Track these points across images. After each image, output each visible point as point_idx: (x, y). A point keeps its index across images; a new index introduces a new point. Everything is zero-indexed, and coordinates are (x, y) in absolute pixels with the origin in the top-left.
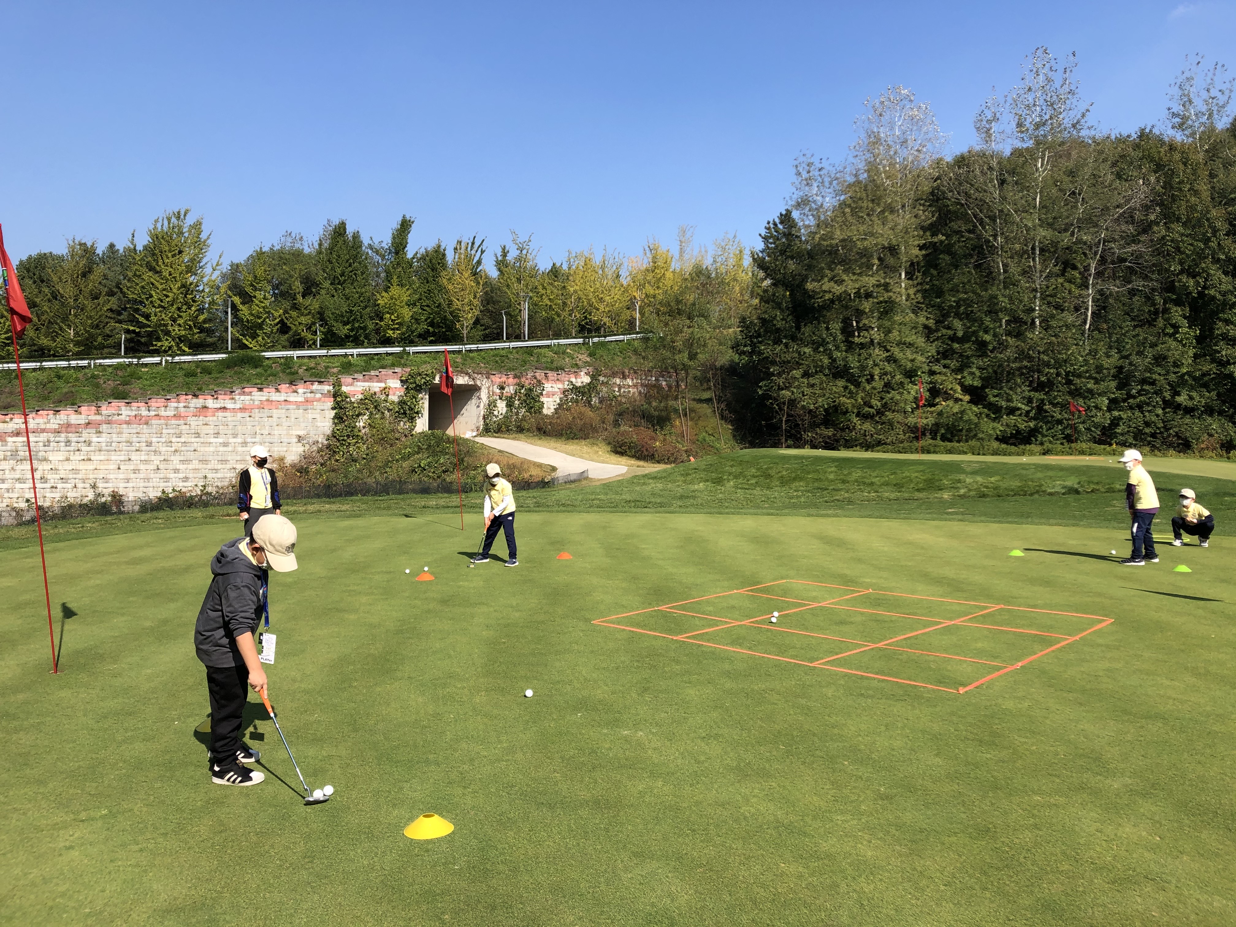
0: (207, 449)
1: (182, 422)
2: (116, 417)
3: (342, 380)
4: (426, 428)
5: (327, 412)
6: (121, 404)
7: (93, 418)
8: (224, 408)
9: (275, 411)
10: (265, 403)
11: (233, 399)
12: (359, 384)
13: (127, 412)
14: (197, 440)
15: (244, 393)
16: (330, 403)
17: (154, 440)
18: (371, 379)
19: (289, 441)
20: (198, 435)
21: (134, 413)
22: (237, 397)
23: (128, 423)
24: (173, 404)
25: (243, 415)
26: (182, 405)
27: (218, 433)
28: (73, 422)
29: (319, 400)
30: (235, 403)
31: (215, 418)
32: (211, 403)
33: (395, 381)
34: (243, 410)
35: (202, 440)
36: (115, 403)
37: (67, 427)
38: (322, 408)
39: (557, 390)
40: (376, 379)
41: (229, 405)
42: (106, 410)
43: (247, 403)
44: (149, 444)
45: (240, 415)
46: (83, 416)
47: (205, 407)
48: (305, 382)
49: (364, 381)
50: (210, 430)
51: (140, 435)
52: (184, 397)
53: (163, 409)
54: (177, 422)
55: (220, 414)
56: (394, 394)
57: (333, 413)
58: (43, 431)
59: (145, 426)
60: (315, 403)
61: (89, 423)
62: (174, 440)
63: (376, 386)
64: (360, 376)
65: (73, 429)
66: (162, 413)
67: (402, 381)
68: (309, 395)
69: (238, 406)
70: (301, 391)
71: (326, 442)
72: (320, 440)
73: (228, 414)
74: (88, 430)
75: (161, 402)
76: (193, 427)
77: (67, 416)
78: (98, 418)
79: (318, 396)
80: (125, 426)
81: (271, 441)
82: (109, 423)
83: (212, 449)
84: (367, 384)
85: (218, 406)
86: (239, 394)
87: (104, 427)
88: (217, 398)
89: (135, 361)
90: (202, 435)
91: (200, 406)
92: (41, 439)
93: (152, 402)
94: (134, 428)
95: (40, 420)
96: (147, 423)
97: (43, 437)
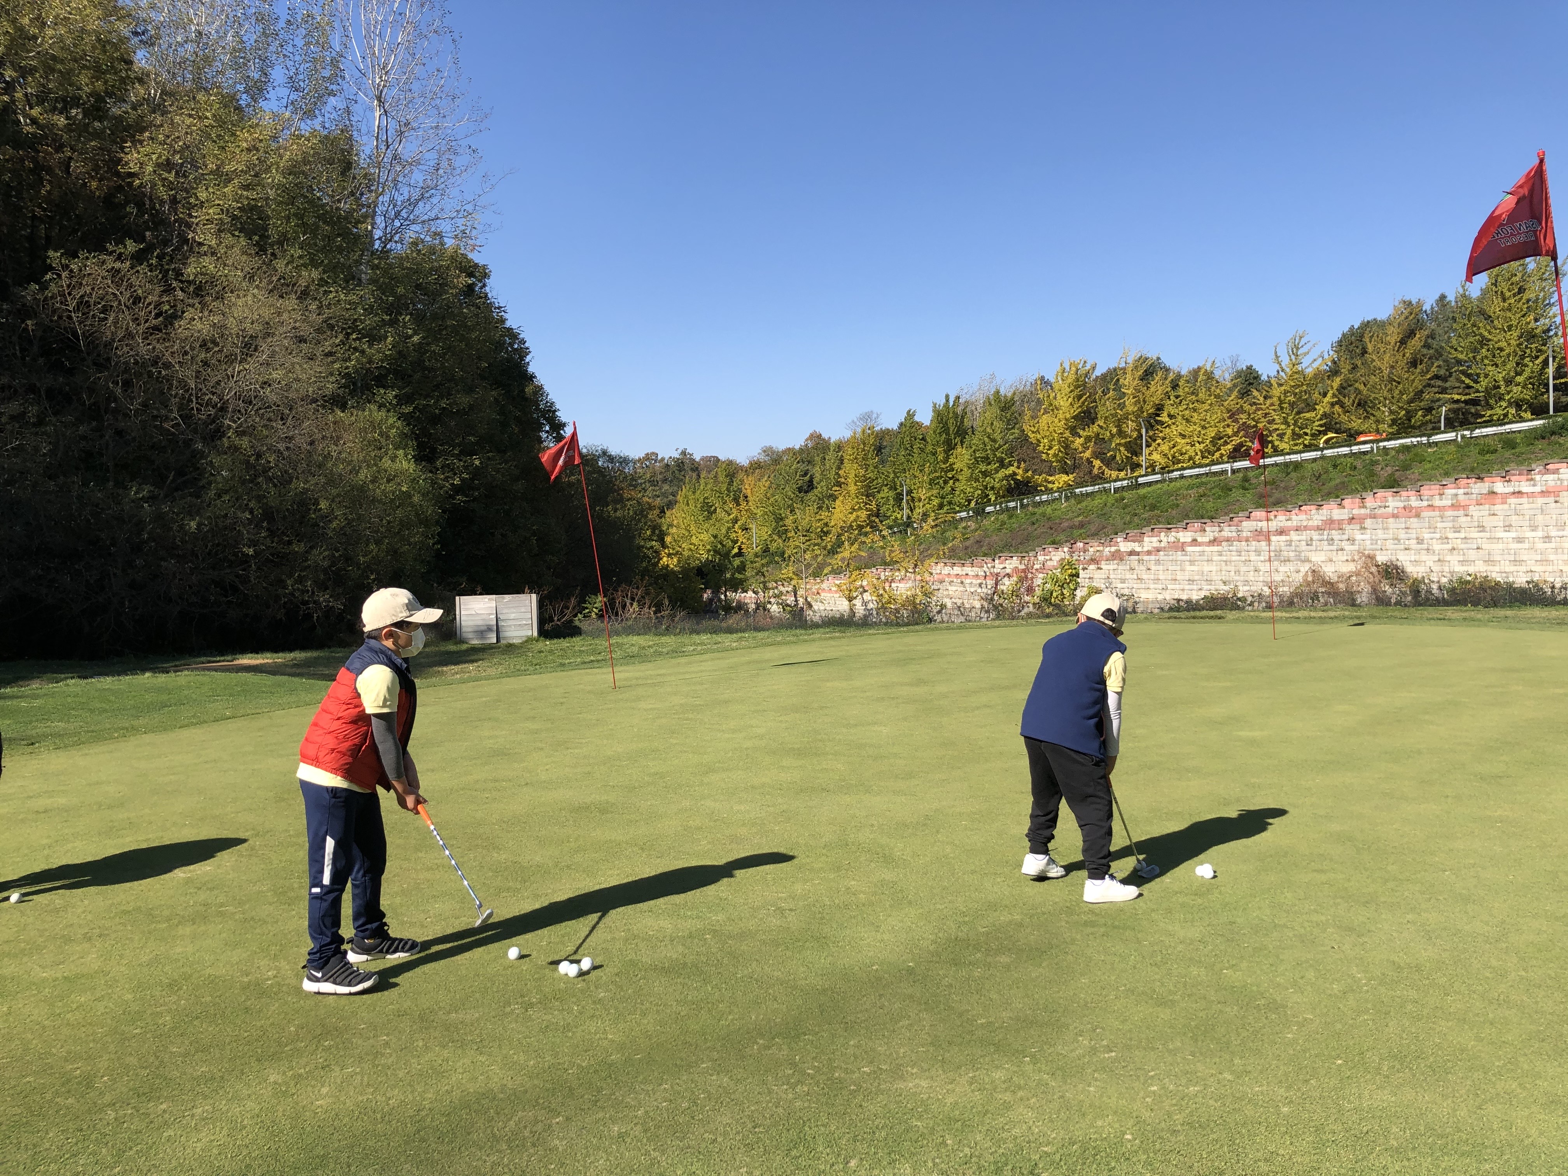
0: (1494, 546)
1: (1461, 513)
2: (1382, 510)
6: (1388, 493)
7: (1356, 512)
8: (1519, 492)
11: (1532, 479)
13: (1393, 502)
14: (1482, 534)
15: (1548, 472)
17: (1426, 536)
20: (1482, 528)
21: (1401, 505)
22: (1538, 477)
23: (1395, 516)
24: (1450, 492)
25: (1546, 500)
26: (1461, 491)
27: (1510, 526)
28: (1336, 517)
30: (1534, 485)
31: (1506, 506)
32: (1500, 487)
34: (1543, 493)
35: (1488, 535)
36: (1381, 493)
37: (1330, 523)
41: (1525, 487)
42: (1370, 502)
43: (1551, 483)
44: (1420, 541)
45: (1540, 501)
46: (1346, 510)
47: (1493, 493)
50: (1498, 521)
51: (1410, 531)
52: (1466, 481)
53: (1437, 497)
54: (1456, 513)
55: (1513, 500)
58: (1306, 528)
59: (1416, 520)
61: (1353, 518)
62: (1451, 535)
65: (1336, 526)
66: (1437, 502)
69: (1538, 489)
73: (1524, 500)
74: (1351, 526)
76: (1475, 519)
77: (1332, 510)
78: (1363, 511)
80: (1391, 520)
82: (1374, 517)
83: (1501, 546)
85: (1511, 490)
86: (1540, 473)
87: (1368, 523)
88: (1509, 481)
89: (1424, 439)
90: (1488, 529)
91: (1485, 491)
92: (1304, 538)
93: (1425, 491)
94: (1401, 523)
95: (1303, 517)
96: (1418, 516)
97: (1305, 536)
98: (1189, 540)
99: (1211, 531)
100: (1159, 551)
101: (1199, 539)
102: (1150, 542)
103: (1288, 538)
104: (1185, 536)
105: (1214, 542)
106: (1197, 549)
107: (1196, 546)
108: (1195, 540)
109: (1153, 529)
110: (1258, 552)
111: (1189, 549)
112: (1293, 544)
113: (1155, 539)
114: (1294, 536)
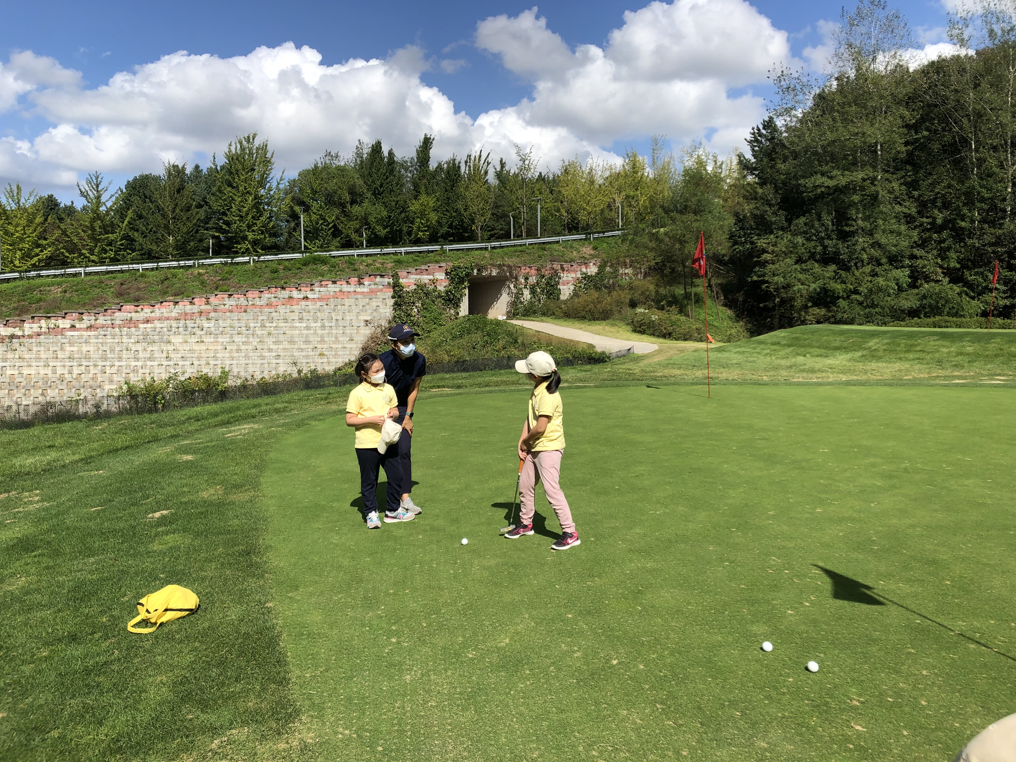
0: (294, 332)
1: (273, 310)
2: (222, 307)
3: (399, 274)
4: (467, 313)
5: (388, 300)
6: (225, 295)
7: (204, 307)
8: (306, 298)
9: (346, 300)
10: (339, 294)
11: (313, 290)
12: (412, 276)
13: (230, 302)
15: (321, 286)
16: (390, 292)
17: (252, 325)
18: (421, 273)
19: (358, 325)
20: (286, 320)
21: (235, 303)
22: (316, 289)
23: (231, 311)
24: (266, 295)
25: (321, 304)
26: (272, 296)
27: (302, 319)
28: (189, 311)
29: (381, 290)
30: (315, 294)
31: (299, 307)
32: (295, 294)
33: (441, 274)
34: (321, 299)
35: (289, 325)
36: (220, 295)
37: (185, 316)
38: (384, 297)
39: (571, 279)
40: (425, 272)
41: (310, 295)
42: (213, 300)
43: (324, 293)
44: (248, 329)
45: (319, 304)
46: (196, 306)
47: (291, 298)
48: (370, 276)
49: (417, 274)
50: (295, 316)
51: (241, 321)
52: (274, 289)
53: (257, 299)
54: (270, 310)
55: (303, 303)
56: (440, 285)
57: (393, 301)
58: (168, 319)
59: (244, 314)
60: (378, 293)
61: (201, 312)
62: (267, 325)
63: (425, 278)
64: (412, 270)
65: (189, 317)
66: (257, 303)
67: (447, 274)
68: (373, 286)
69: (316, 296)
70: (366, 283)
72: (383, 324)
73: (309, 303)
74: (200, 318)
75: (256, 294)
76: (282, 314)
77: (184, 306)
78: (208, 307)
79: (381, 287)
80: (228, 314)
81: (345, 325)
82: (216, 311)
83: (297, 332)
84: (418, 277)
85: (301, 296)
86: (318, 286)
87: (212, 315)
88: (300, 290)
89: (229, 260)
91: (287, 296)
92: (165, 325)
93: (249, 294)
94: (235, 315)
95: (164, 310)
96: (245, 311)
98: (69, 326)
99: (88, 320)
100: (39, 335)
101: (78, 326)
102: (29, 327)
103: (152, 325)
104: (64, 323)
105: (90, 327)
106: (76, 333)
107: (75, 331)
108: (73, 326)
109: (33, 317)
110: (129, 336)
111: (69, 333)
112: (157, 330)
113: (35, 326)
114: (158, 324)
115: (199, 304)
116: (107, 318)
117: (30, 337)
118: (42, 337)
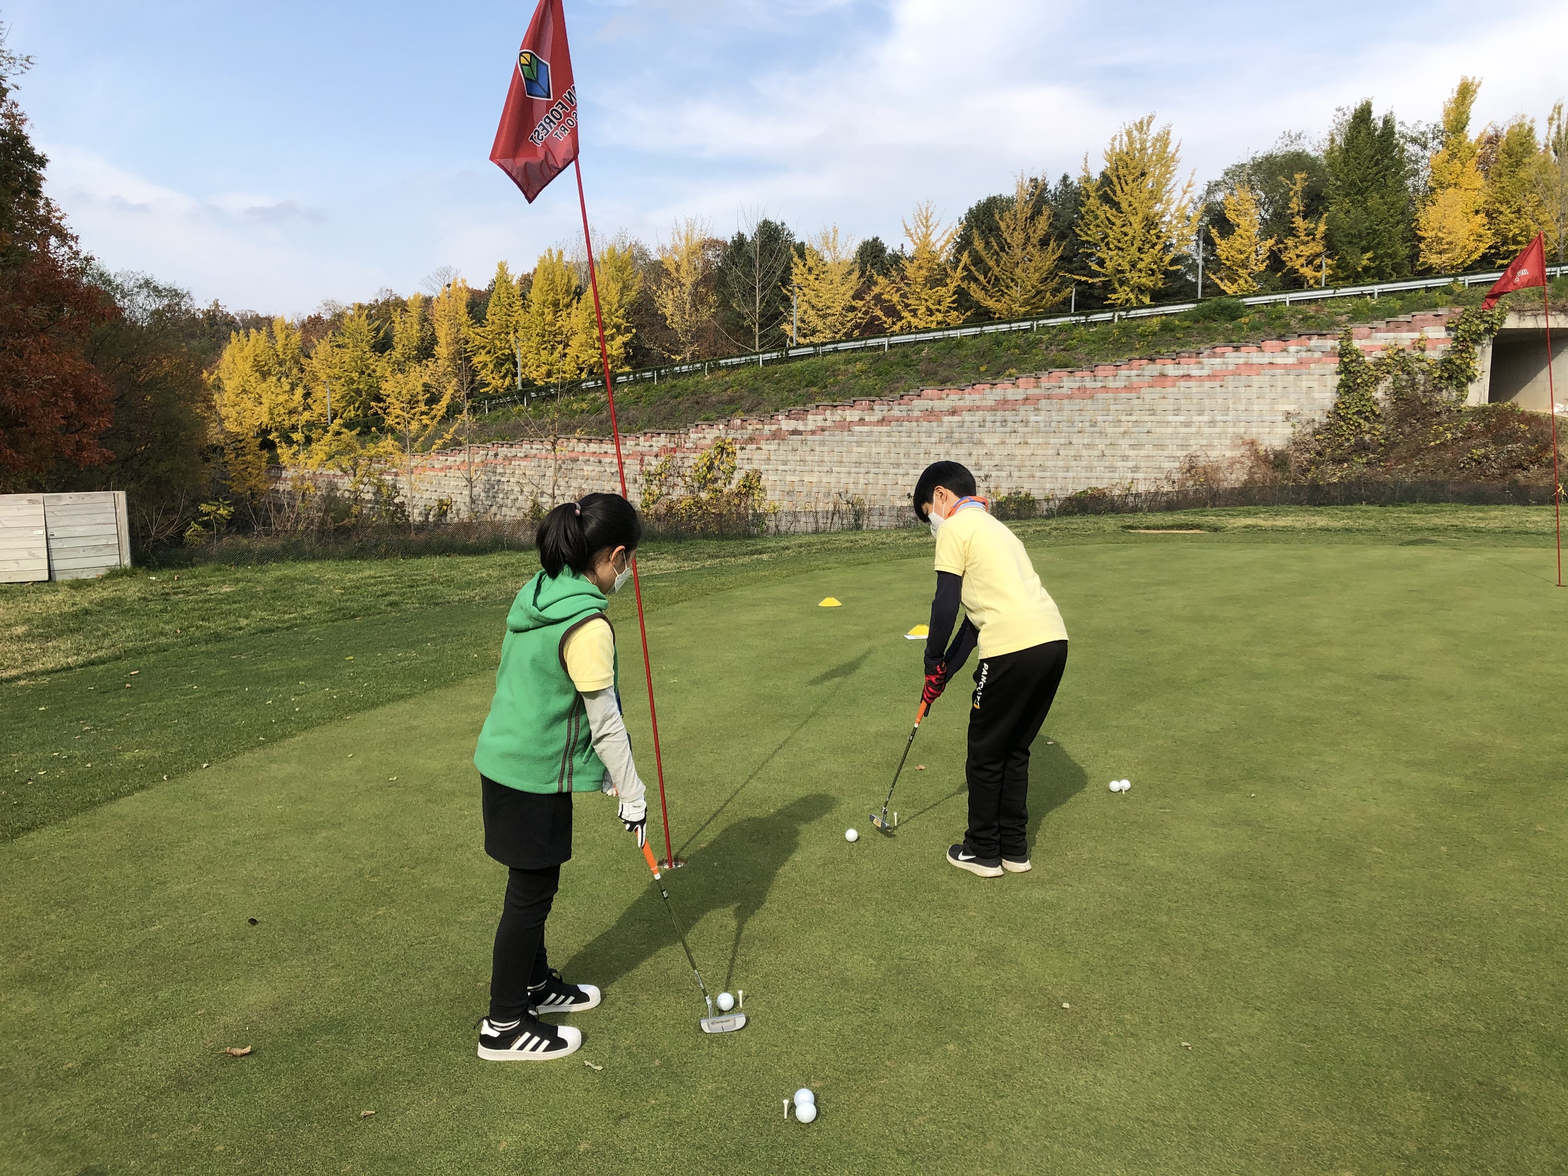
0: (1164, 430)
1: (1134, 395)
2: (1057, 391)
3: (1354, 331)
4: (1485, 401)
5: (1329, 378)
6: (1063, 373)
7: (1031, 391)
8: (1189, 376)
9: (1255, 378)
10: (1243, 367)
11: (1199, 363)
12: (1379, 335)
13: (1068, 382)
14: (1152, 418)
15: (1214, 355)
16: (1334, 365)
17: (1100, 418)
18: (1398, 327)
19: (1273, 419)
20: (1153, 412)
21: (1077, 385)
22: (1205, 361)
23: (1070, 397)
24: (1124, 372)
25: (1212, 384)
26: (1134, 372)
27: (1179, 410)
28: (1010, 397)
29: (1318, 361)
30: (1202, 369)
31: (1175, 390)
32: (1171, 369)
33: (1437, 328)
34: (1211, 377)
35: (1158, 418)
36: (1057, 372)
37: (1004, 404)
38: (1323, 372)
40: (1406, 328)
41: (1195, 372)
42: (1046, 381)
43: (1218, 367)
44: (1094, 424)
45: (1207, 384)
46: (1020, 390)
47: (1163, 375)
48: (1300, 336)
49: (1388, 331)
50: (1169, 404)
51: (1083, 413)
52: (1138, 362)
53: (1111, 378)
54: (1128, 395)
55: (1182, 384)
56: (1434, 349)
57: (1337, 380)
58: (978, 408)
59: (1089, 401)
60: (1312, 366)
61: (1027, 399)
62: (1123, 418)
63: (1405, 338)
64: (1381, 324)
65: (1010, 407)
66: (1111, 384)
67: (1448, 329)
68: (1304, 354)
69: (1205, 372)
70: (1292, 349)
71: (1325, 420)
72: (1317, 418)
73: (1192, 384)
74: (1026, 407)
75: (1109, 370)
76: (1147, 401)
77: (1006, 390)
78: (1037, 391)
79: (1318, 355)
80: (1066, 401)
81: (1249, 419)
82: (1049, 397)
83: (1170, 430)
84: (1391, 335)
85: (1181, 373)
86: (1209, 357)
87: (1043, 402)
88: (1179, 363)
89: (1083, 319)
90: (1158, 412)
91: (1156, 373)
92: (976, 418)
93: (1099, 371)
94: (1077, 404)
95: (976, 396)
96: (1091, 398)
97: (978, 416)
98: (856, 419)
99: (880, 410)
100: (823, 430)
101: (867, 419)
102: (813, 420)
103: (960, 418)
104: (852, 415)
105: (882, 421)
106: (866, 429)
107: (863, 425)
108: (862, 420)
109: (817, 406)
110: (929, 434)
111: (857, 429)
112: (966, 425)
113: (820, 418)
114: (967, 417)
115: (1025, 387)
116: (903, 407)
117: (813, 432)
118: (827, 433)
